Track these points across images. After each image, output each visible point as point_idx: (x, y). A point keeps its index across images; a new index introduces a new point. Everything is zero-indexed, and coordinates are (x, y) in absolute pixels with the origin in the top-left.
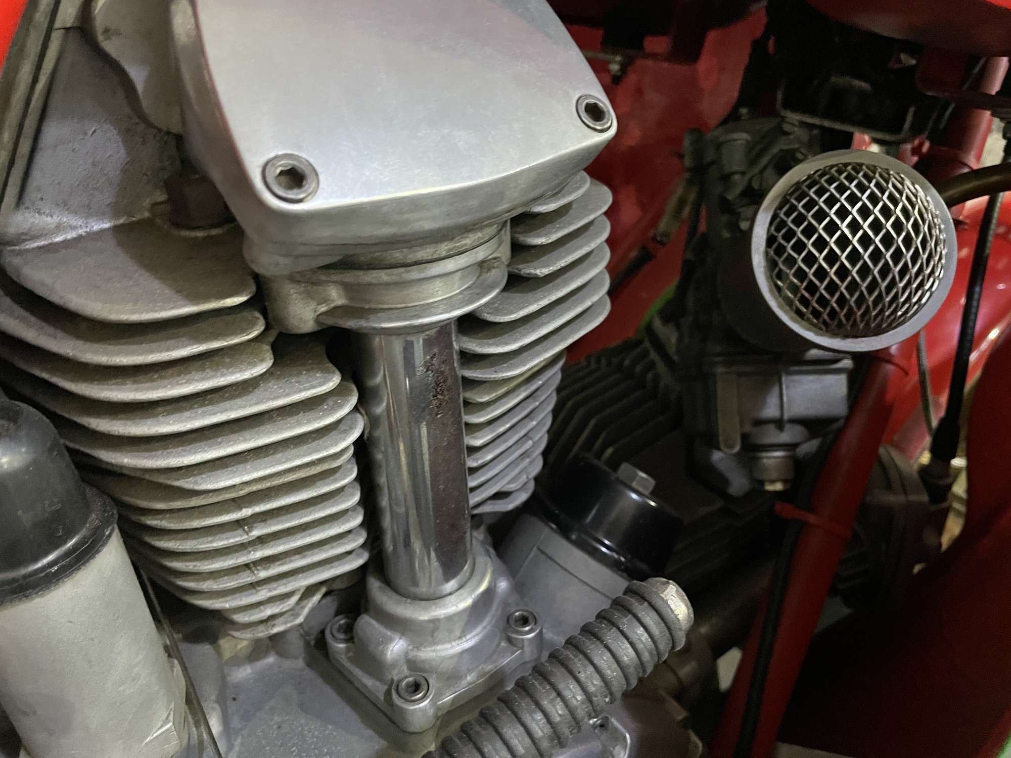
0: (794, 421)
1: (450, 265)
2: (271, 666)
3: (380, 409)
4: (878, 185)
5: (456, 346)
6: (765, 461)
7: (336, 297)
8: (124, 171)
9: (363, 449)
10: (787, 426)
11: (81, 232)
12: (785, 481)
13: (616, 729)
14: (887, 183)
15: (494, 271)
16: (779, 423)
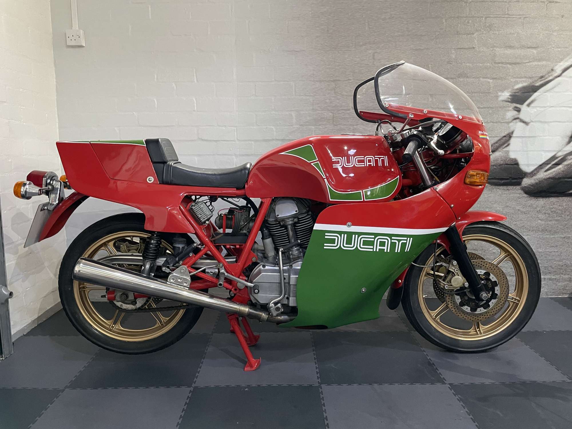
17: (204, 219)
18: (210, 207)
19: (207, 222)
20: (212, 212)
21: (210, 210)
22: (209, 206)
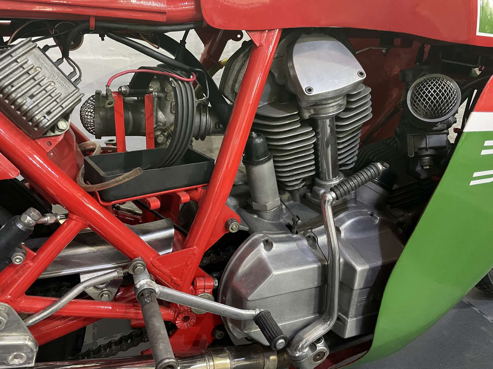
0: (430, 148)
1: (334, 104)
2: (292, 203)
3: (319, 137)
4: (440, 82)
5: (335, 124)
6: (424, 160)
7: (312, 112)
8: (270, 93)
9: (316, 145)
10: (429, 150)
11: (263, 105)
12: (429, 166)
13: (375, 216)
14: (443, 82)
15: (343, 106)
16: (426, 149)
17: (49, 113)
18: (66, 67)
19: (63, 125)
20: (75, 84)
21: (68, 78)
22: (60, 61)
